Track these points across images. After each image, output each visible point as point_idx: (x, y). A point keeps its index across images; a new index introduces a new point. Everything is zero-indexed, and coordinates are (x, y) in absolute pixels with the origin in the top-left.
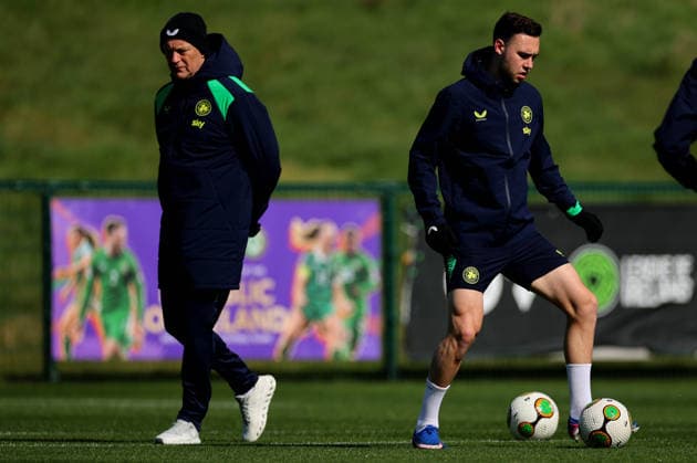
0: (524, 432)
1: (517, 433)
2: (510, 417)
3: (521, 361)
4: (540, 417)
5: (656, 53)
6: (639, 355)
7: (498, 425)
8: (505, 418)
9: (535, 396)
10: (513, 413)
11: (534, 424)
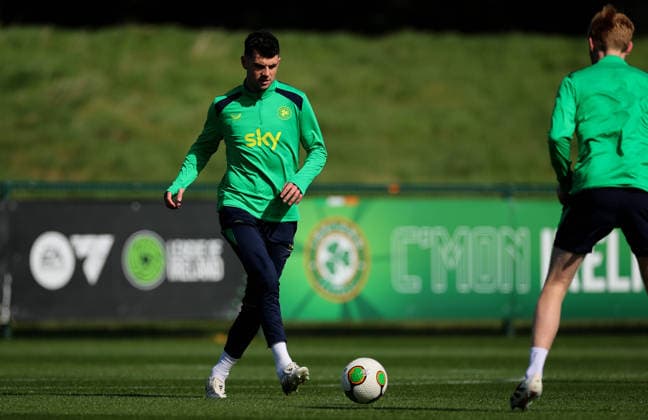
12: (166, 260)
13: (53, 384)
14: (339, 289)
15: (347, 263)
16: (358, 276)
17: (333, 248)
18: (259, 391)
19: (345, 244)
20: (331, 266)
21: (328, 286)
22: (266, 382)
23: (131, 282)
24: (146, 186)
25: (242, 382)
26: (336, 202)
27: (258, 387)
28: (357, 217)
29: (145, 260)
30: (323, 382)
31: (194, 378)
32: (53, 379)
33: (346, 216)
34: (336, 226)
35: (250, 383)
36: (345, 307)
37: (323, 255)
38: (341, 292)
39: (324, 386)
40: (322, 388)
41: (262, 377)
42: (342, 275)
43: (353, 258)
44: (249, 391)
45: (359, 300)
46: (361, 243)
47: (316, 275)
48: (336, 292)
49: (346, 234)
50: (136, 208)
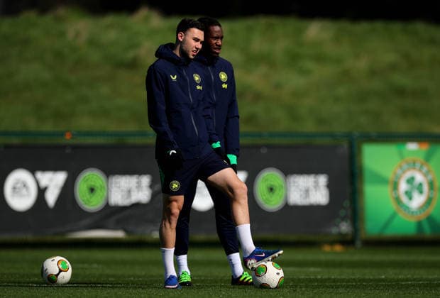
0: (51, 280)
1: (47, 281)
2: (43, 271)
3: (49, 238)
4: (60, 271)
5: (130, 55)
6: (119, 234)
7: (35, 275)
8: (40, 271)
9: (58, 258)
10: (45, 268)
11: (57, 275)
12: (287, 189)
13: (202, 281)
14: (415, 210)
15: (421, 192)
16: (429, 201)
17: (410, 181)
18: (355, 287)
19: (419, 178)
20: (409, 195)
21: (407, 209)
22: (360, 280)
23: (261, 206)
24: (272, 135)
25: (343, 280)
26: (412, 147)
27: (354, 284)
28: (428, 158)
29: (271, 189)
30: (403, 280)
31: (307, 277)
32: (203, 278)
33: (421, 157)
34: (413, 165)
35: (348, 281)
36: (419, 224)
37: (403, 186)
38: (416, 212)
39: (403, 283)
40: (402, 285)
41: (357, 276)
42: (417, 201)
43: (426, 188)
44: (348, 287)
45: (430, 219)
46: (430, 177)
47: (398, 200)
48: (413, 212)
49: (420, 170)
50: (264, 151)
